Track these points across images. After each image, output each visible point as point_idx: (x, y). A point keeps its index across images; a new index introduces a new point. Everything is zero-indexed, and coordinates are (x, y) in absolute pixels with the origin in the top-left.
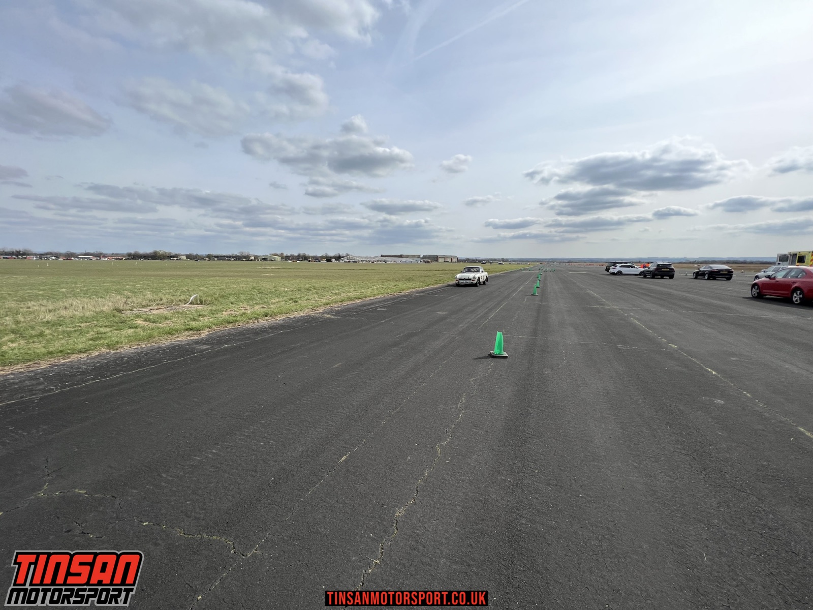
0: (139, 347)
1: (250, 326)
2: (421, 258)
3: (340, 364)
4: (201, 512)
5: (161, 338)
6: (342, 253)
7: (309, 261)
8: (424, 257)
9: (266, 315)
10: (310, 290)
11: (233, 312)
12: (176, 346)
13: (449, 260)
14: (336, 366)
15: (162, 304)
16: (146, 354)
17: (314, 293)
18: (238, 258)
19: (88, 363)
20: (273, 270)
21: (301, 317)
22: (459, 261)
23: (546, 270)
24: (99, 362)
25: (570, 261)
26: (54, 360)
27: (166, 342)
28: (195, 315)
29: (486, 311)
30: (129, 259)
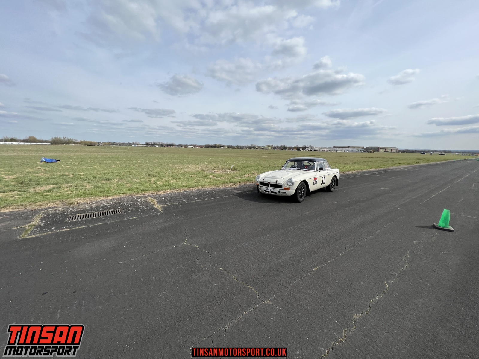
0: (212, 188)
2: (365, 149)
3: (309, 212)
4: (242, 272)
5: (220, 185)
6: (307, 145)
7: (287, 150)
8: (367, 148)
11: (249, 176)
12: (226, 190)
13: (389, 151)
15: (219, 169)
16: (215, 192)
18: (250, 148)
19: (195, 192)
20: (267, 154)
22: (398, 151)
24: (199, 193)
26: (184, 189)
27: (222, 187)
28: (233, 176)
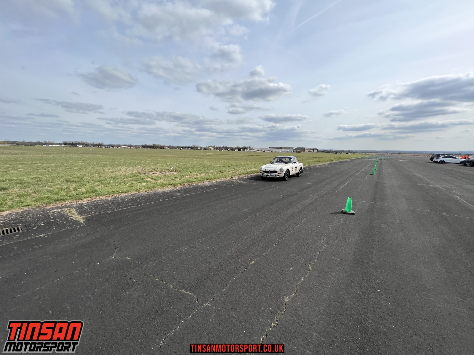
0: (149, 192)
1: (200, 184)
2: (294, 149)
3: (248, 209)
4: (181, 278)
5: (159, 188)
6: (247, 146)
7: (229, 150)
8: (296, 149)
9: (207, 179)
10: (230, 166)
11: (191, 177)
12: (165, 192)
13: (312, 151)
14: (246, 210)
15: (158, 171)
16: (152, 196)
17: (231, 168)
18: (192, 148)
19: (128, 198)
20: (210, 155)
21: (226, 181)
22: (319, 151)
23: (381, 158)
24: (133, 198)
25: (400, 153)
26: (115, 195)
27: (161, 190)
28: (173, 177)
29: (338, 183)
30: (142, 148)
